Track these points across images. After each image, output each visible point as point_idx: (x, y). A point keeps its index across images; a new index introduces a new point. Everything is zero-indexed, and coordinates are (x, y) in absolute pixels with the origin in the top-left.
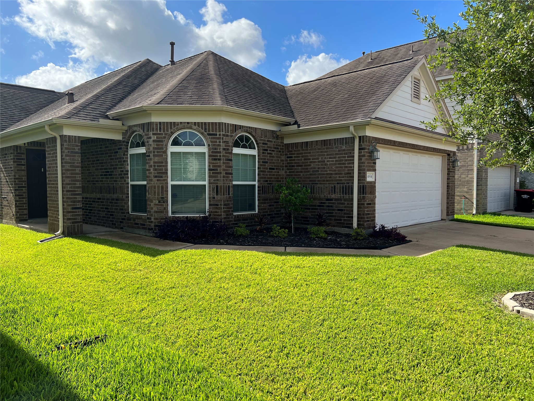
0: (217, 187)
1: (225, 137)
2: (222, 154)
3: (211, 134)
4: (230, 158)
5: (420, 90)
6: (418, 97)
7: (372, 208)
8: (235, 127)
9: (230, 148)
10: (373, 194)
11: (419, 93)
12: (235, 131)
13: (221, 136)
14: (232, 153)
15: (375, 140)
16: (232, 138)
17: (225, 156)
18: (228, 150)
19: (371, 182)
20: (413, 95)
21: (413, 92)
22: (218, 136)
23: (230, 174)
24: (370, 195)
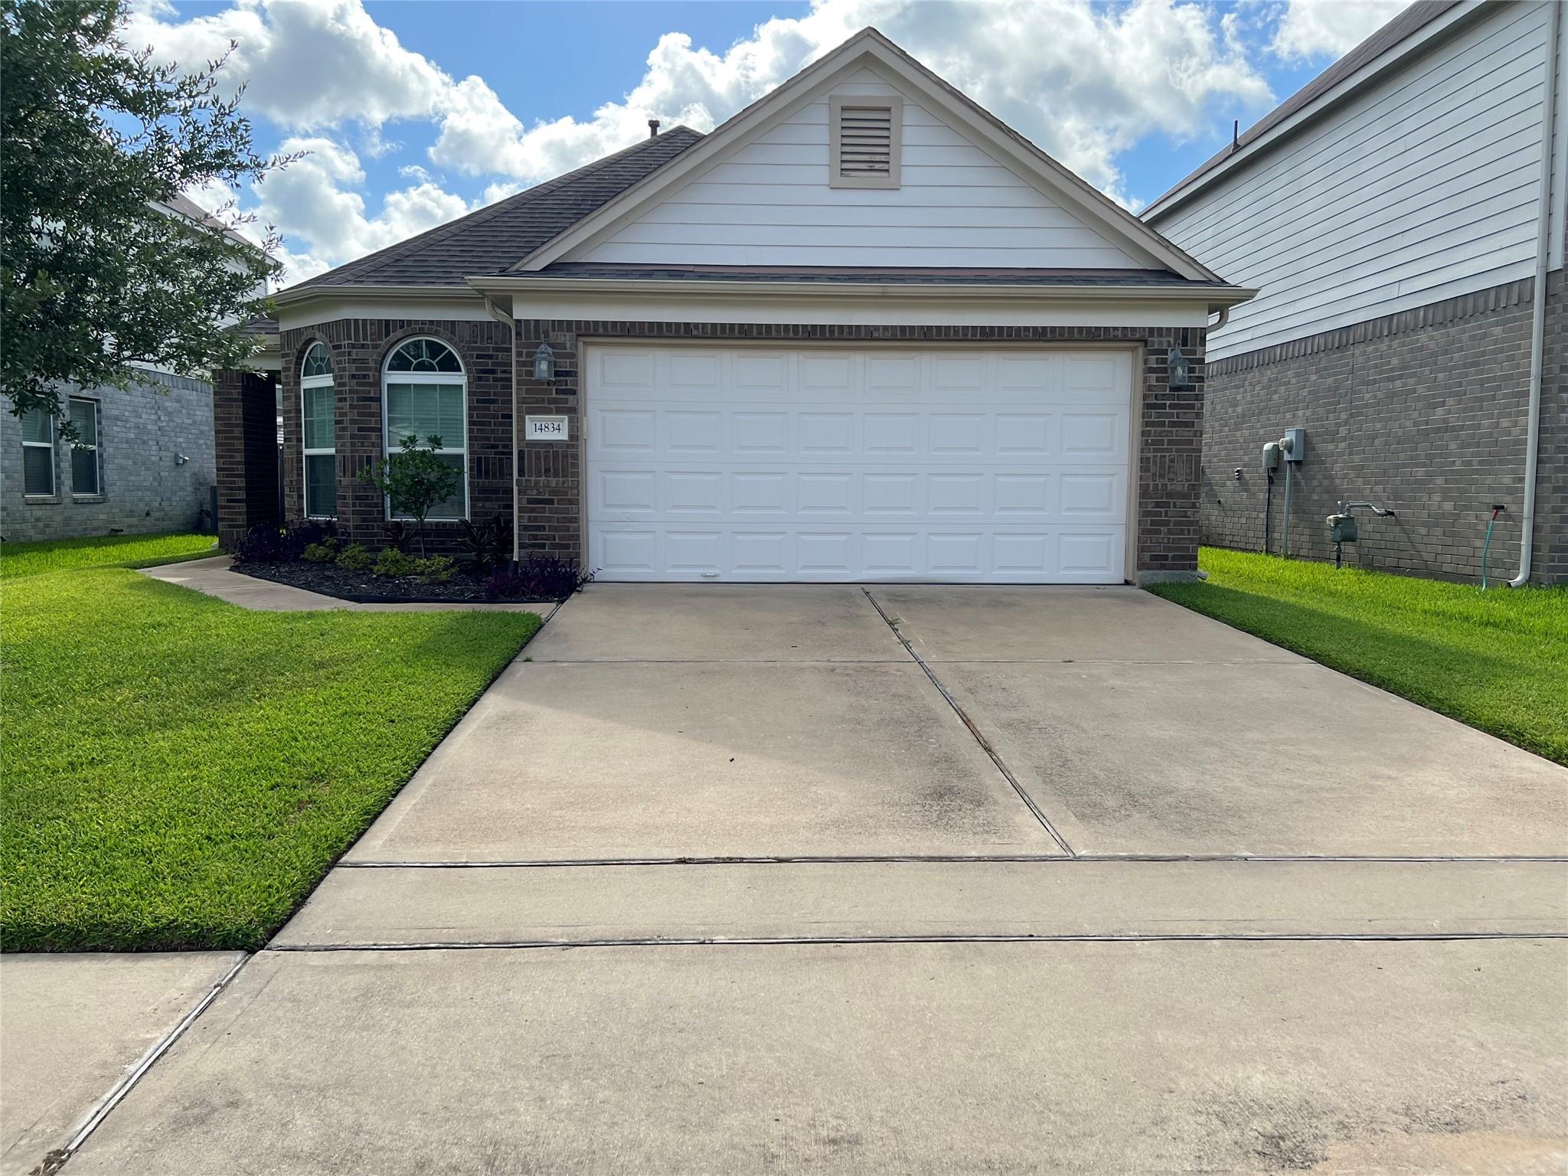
0: (344, 457)
1: (355, 350)
2: (347, 388)
3: (336, 347)
4: (372, 395)
5: (892, 142)
6: (885, 166)
7: (557, 513)
8: (387, 325)
9: (371, 373)
10: (563, 477)
11: (888, 154)
12: (388, 334)
13: (347, 350)
14: (378, 383)
15: (569, 329)
16: (378, 350)
17: (357, 392)
18: (364, 376)
19: (548, 444)
20: (838, 166)
21: (838, 157)
22: (343, 350)
23: (372, 430)
24: (543, 478)
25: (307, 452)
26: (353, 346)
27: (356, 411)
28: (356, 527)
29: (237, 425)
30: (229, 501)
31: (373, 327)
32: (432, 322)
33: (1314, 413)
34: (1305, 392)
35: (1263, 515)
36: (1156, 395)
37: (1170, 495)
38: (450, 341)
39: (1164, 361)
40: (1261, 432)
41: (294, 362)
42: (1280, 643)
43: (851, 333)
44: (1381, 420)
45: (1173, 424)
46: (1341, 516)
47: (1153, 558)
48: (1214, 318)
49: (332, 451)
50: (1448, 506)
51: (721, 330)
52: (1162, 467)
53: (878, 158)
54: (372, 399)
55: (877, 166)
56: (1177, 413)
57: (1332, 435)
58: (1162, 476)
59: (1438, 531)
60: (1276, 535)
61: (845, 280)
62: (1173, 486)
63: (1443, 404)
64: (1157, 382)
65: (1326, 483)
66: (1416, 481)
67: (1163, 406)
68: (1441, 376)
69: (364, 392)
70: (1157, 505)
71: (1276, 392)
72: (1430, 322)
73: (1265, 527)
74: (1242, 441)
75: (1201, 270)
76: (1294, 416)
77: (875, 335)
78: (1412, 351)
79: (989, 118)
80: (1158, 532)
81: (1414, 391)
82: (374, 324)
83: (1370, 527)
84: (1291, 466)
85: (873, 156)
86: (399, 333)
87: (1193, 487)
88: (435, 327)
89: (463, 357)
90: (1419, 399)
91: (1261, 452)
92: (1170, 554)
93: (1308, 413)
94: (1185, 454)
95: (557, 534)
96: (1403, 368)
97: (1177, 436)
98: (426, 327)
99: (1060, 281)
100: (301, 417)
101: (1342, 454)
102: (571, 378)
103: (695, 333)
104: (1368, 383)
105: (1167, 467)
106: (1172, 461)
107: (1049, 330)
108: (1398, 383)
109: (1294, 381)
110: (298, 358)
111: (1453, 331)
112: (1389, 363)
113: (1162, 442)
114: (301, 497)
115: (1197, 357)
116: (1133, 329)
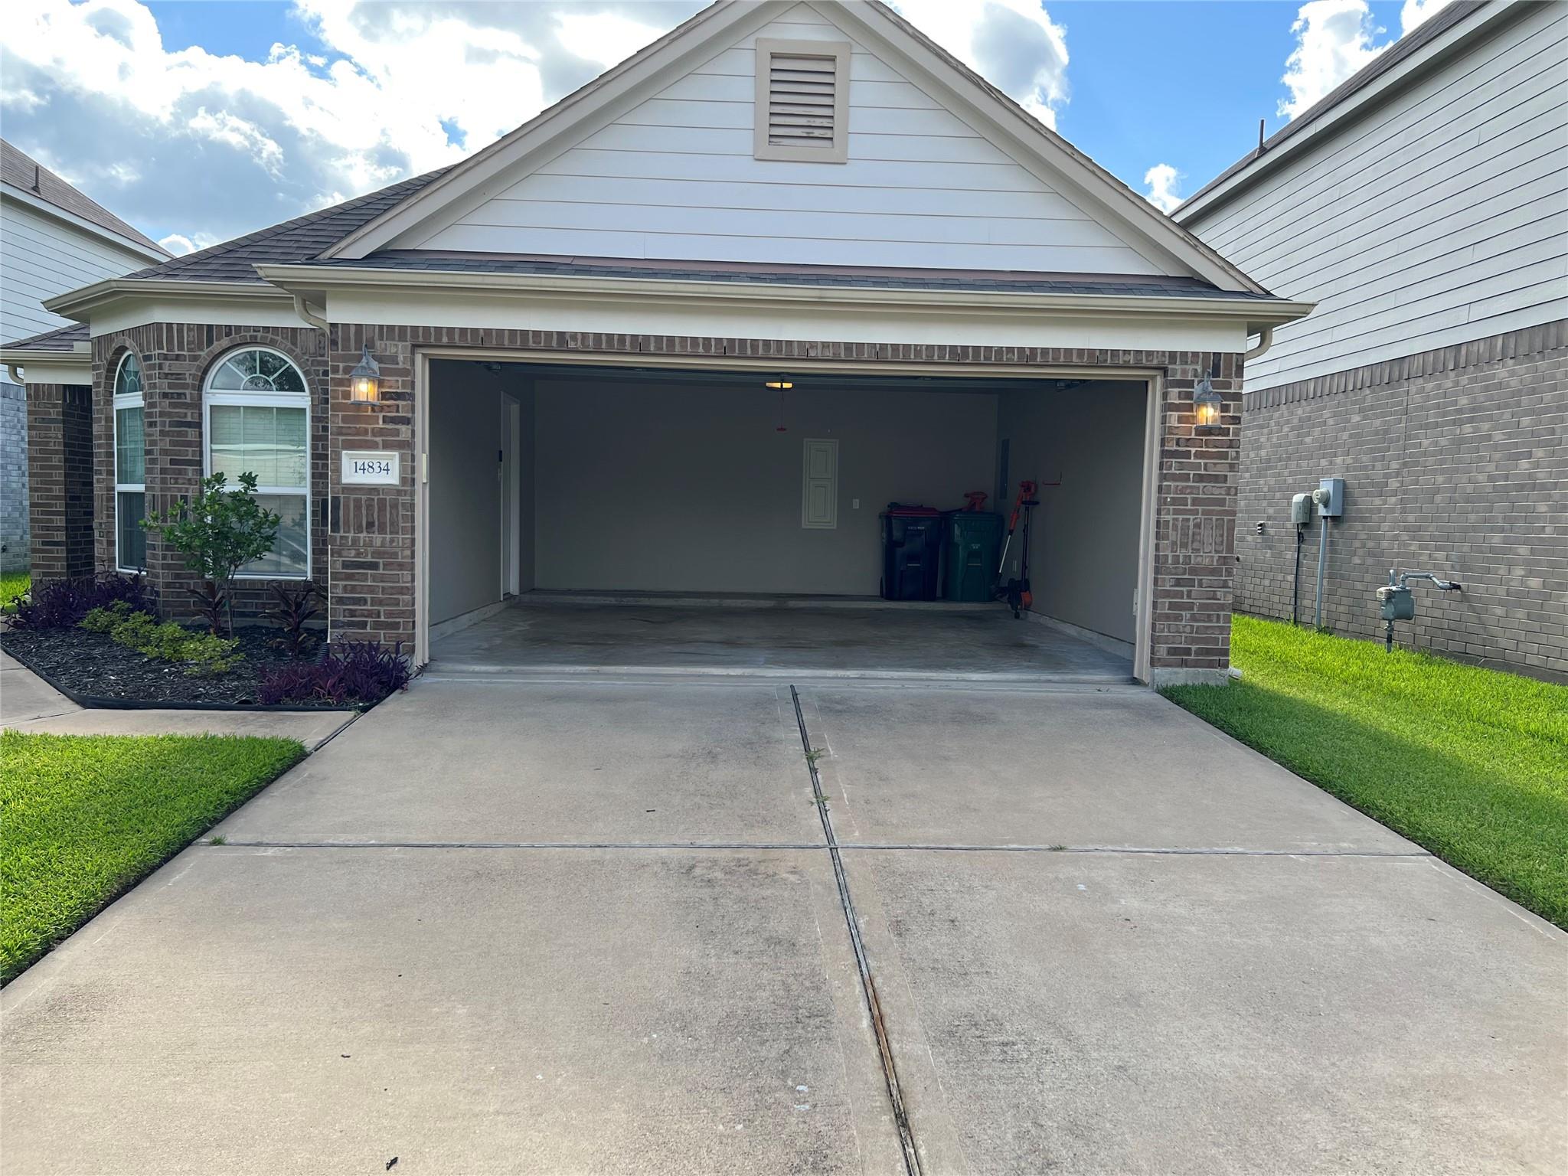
0: (154, 495)
1: (168, 363)
2: (157, 410)
3: (147, 358)
4: (189, 419)
5: (838, 102)
6: (828, 134)
7: (382, 581)
8: (210, 332)
9: (187, 392)
10: (391, 533)
11: (832, 117)
12: (210, 342)
13: (157, 361)
14: (197, 405)
15: (402, 338)
16: (198, 363)
17: (169, 414)
18: (179, 395)
19: (373, 490)
20: (766, 131)
21: (766, 120)
22: (153, 362)
23: (189, 463)
24: (365, 534)
25: (121, 488)
26: (166, 357)
27: (168, 439)
28: (167, 585)
29: (56, 452)
30: (44, 543)
31: (191, 334)
32: (266, 329)
33: (1356, 460)
34: (1345, 435)
35: (1291, 578)
36: (1178, 439)
37: (1194, 571)
38: (290, 352)
39: (1189, 396)
40: (1290, 480)
41: (103, 376)
42: (1365, 809)
43: (779, 350)
44: (1443, 472)
45: (1200, 478)
46: (1394, 588)
47: (1172, 651)
48: (1255, 341)
49: (140, 488)
50: (1535, 583)
51: (607, 342)
52: (1185, 534)
53: (818, 122)
54: (189, 425)
55: (817, 133)
56: (1205, 464)
57: (1381, 489)
58: (1184, 545)
59: (1521, 613)
60: (1306, 603)
61: (772, 281)
62: (1199, 559)
63: (1530, 455)
64: (1179, 422)
65: (1370, 544)
66: (1491, 550)
67: (1187, 455)
68: (1526, 421)
69: (178, 415)
70: (1178, 582)
71: (1308, 434)
72: (1511, 353)
73: (1293, 592)
74: (1266, 489)
75: (1239, 277)
76: (1331, 463)
77: (812, 354)
78: (1486, 388)
79: (964, 71)
80: (1178, 618)
81: (1489, 437)
82: (193, 330)
83: (1428, 602)
84: (1326, 522)
85: (812, 119)
86: (225, 342)
87: (1224, 560)
88: (270, 336)
89: (306, 373)
90: (1496, 448)
91: (1289, 504)
92: (1194, 647)
93: (1349, 460)
94: (1214, 518)
95: (382, 609)
96: (1473, 410)
97: (1204, 493)
98: (259, 335)
99: (1055, 288)
100: (113, 444)
101: (1392, 511)
102: (404, 403)
103: (572, 345)
104: (1427, 426)
105: (1191, 533)
106: (1198, 526)
107: (1039, 351)
108: (1468, 428)
109: (1331, 422)
110: (108, 371)
111: (1542, 364)
112: (1455, 403)
113: (1184, 502)
114: (111, 543)
115: (1232, 391)
116: (1149, 353)
